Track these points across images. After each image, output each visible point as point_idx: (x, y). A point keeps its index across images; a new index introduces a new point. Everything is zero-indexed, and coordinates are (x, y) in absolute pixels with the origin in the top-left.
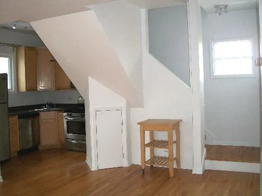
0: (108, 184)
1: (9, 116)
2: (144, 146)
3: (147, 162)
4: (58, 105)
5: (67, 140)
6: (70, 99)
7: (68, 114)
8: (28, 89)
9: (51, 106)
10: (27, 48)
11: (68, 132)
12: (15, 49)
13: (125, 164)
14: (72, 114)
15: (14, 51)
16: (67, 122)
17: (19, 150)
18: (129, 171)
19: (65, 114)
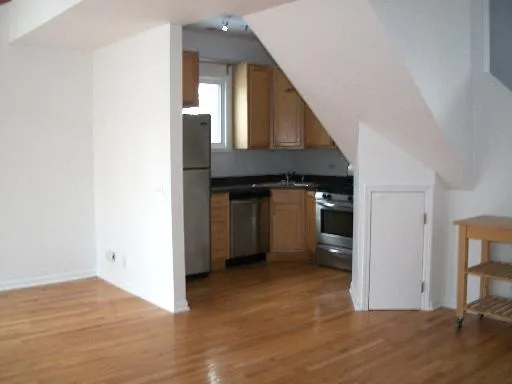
0: (380, 341)
1: (212, 192)
2: (466, 270)
3: (469, 306)
4: (309, 178)
5: (321, 246)
6: (332, 166)
7: (324, 196)
8: (252, 145)
9: (296, 178)
10: (252, 68)
11: (323, 230)
12: (230, 69)
13: (426, 306)
14: (333, 195)
15: (228, 73)
16: (322, 211)
17: (228, 258)
18: (431, 320)
19: (319, 195)
